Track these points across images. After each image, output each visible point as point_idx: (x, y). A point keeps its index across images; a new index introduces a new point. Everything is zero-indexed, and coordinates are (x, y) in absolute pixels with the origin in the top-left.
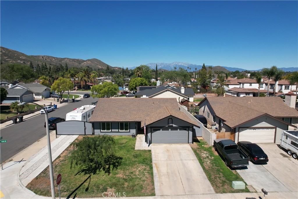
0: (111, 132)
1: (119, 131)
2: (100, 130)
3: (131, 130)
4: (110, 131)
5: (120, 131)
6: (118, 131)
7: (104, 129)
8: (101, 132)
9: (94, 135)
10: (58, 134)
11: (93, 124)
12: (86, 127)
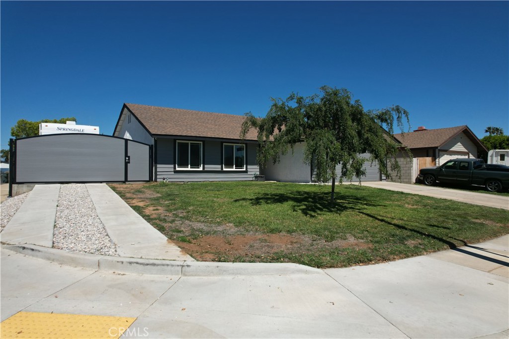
0: (203, 172)
1: (222, 168)
2: (172, 166)
3: (249, 167)
4: (201, 169)
5: (224, 169)
6: (220, 170)
7: (183, 164)
8: (176, 172)
9: (156, 181)
10: (17, 181)
11: (151, 148)
12: (129, 157)
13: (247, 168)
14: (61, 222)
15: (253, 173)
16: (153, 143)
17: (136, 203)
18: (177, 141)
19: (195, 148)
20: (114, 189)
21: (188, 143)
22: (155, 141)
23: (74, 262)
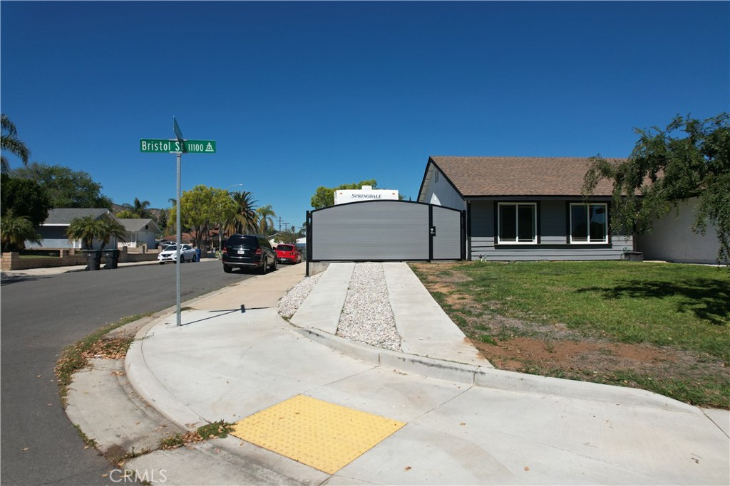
0: (538, 246)
1: (568, 241)
2: (493, 239)
3: (614, 238)
4: (535, 242)
5: (572, 243)
6: (565, 243)
7: (508, 235)
8: (498, 247)
9: (470, 259)
10: (313, 259)
11: (463, 214)
12: (434, 228)
13: (610, 240)
14: (349, 308)
15: (622, 248)
16: (465, 208)
17: (439, 288)
18: (499, 203)
19: (526, 213)
20: (415, 270)
21: (515, 206)
22: (469, 205)
23: (355, 353)
